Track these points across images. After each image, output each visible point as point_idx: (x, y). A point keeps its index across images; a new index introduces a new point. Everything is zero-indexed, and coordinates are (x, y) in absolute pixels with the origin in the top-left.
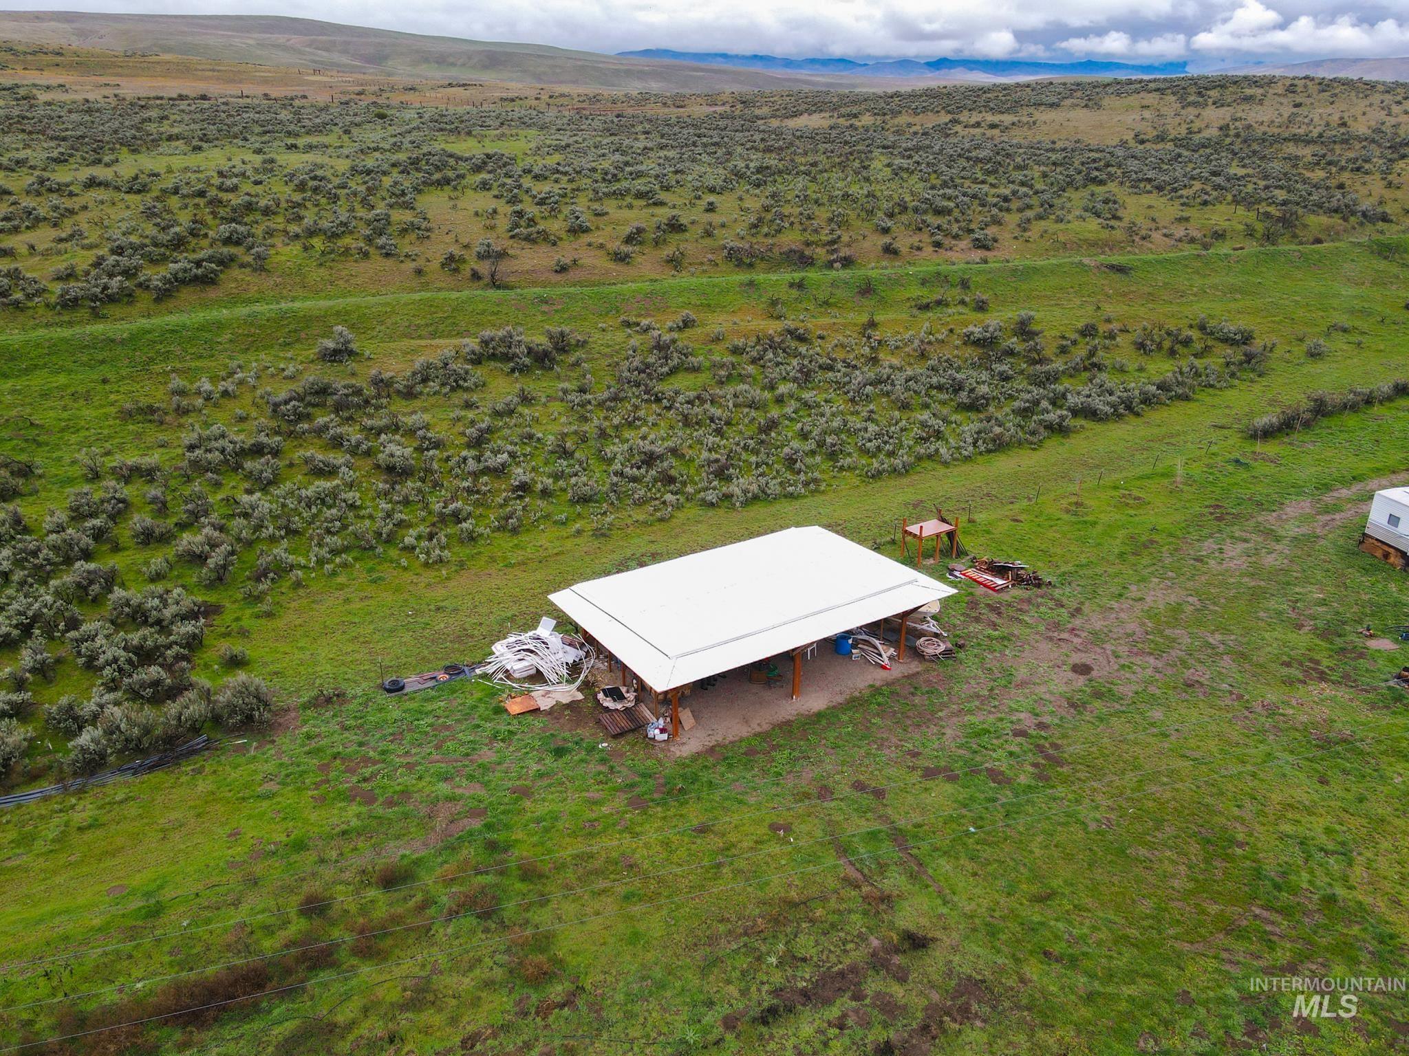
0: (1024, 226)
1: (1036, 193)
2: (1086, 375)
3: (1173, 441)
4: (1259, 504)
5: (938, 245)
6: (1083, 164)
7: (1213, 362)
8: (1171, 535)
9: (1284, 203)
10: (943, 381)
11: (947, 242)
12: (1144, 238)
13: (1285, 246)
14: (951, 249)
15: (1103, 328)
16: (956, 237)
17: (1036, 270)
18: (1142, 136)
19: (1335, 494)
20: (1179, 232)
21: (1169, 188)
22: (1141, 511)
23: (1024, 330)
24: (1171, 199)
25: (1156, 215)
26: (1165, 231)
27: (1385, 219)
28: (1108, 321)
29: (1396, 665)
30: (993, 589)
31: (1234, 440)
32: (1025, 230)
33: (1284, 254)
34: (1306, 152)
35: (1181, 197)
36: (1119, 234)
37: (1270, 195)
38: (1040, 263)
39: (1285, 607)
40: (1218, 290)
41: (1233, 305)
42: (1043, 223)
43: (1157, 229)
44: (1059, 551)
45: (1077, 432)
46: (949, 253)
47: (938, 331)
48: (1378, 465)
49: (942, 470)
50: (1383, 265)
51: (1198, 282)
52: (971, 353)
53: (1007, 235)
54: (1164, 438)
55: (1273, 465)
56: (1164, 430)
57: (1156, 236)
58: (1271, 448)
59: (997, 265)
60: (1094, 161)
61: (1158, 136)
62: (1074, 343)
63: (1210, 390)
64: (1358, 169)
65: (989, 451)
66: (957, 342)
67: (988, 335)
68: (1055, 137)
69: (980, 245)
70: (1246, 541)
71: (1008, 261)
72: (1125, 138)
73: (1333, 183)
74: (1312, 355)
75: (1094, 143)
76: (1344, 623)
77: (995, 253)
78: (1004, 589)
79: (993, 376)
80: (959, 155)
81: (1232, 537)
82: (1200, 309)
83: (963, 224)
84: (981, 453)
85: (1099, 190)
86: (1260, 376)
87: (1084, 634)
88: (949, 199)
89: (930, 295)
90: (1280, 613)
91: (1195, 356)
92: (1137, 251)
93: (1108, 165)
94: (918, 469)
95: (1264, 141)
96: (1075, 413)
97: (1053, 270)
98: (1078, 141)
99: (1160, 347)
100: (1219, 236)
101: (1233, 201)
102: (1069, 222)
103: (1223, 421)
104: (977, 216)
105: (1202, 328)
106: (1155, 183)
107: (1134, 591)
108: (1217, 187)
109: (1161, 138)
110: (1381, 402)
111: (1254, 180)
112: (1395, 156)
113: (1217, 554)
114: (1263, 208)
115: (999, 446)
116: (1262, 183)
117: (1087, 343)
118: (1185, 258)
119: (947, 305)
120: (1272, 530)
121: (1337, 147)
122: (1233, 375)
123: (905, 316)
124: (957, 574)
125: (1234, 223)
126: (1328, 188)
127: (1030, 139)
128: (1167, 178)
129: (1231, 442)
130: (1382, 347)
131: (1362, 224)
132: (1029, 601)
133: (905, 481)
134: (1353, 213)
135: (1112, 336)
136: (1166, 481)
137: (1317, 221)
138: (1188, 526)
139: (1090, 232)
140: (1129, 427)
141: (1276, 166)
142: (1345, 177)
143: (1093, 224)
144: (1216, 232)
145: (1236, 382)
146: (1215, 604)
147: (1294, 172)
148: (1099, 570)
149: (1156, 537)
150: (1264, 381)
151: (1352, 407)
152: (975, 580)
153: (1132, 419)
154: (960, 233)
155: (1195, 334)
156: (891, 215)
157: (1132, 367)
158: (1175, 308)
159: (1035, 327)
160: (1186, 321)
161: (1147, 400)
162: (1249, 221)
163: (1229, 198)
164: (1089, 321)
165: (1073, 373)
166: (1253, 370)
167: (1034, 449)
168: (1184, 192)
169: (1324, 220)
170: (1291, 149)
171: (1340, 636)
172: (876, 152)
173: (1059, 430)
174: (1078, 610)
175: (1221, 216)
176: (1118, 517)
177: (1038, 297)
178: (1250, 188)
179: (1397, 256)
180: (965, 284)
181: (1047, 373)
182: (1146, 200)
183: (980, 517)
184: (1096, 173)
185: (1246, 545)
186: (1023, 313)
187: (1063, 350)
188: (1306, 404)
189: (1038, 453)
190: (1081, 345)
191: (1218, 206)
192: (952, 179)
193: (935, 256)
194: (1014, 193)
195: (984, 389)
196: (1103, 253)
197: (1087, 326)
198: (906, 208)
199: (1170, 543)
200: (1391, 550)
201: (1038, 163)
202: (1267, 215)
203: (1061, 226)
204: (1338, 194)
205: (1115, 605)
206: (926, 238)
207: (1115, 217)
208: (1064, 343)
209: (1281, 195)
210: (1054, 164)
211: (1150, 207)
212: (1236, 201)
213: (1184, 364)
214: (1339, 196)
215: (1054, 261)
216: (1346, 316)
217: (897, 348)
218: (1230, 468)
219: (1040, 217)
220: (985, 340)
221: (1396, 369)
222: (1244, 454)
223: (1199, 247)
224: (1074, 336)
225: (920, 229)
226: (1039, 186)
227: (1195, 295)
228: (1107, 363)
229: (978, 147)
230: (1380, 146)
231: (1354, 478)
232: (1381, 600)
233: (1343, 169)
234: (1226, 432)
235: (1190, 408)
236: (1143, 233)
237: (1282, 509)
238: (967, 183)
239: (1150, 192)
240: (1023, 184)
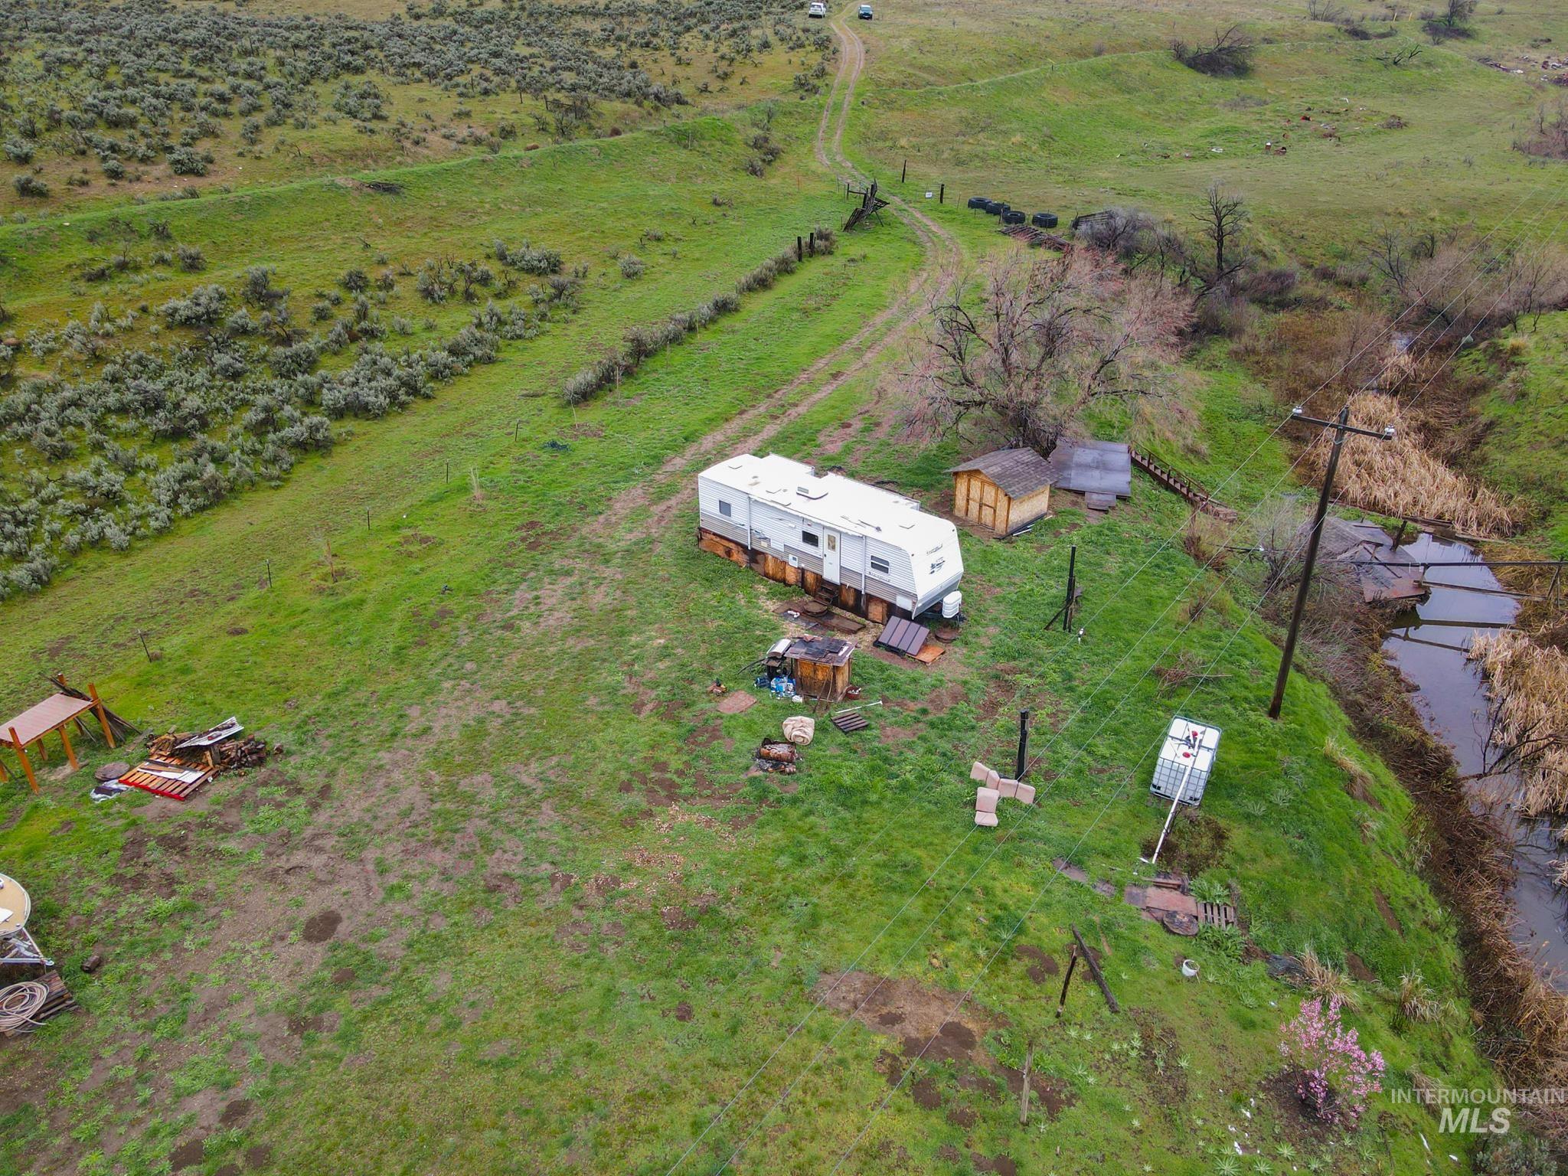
0: (253, 135)
1: (267, 87)
2: (354, 348)
3: (474, 429)
4: (583, 507)
5: (115, 175)
6: (334, 46)
7: (517, 304)
8: (470, 593)
9: (574, 88)
10: (129, 396)
11: (131, 168)
12: (417, 143)
13: (584, 141)
14: (138, 179)
15: (374, 275)
16: (145, 160)
17: (270, 200)
18: (417, 10)
19: (669, 468)
20: (463, 132)
21: (442, 74)
22: (430, 561)
23: (261, 293)
24: (446, 89)
25: (430, 111)
26: (444, 131)
27: (680, 101)
28: (383, 262)
29: (755, 734)
30: (177, 797)
31: (550, 409)
32: (253, 142)
33: (581, 151)
34: (594, 26)
35: (457, 85)
36: (381, 140)
37: (557, 78)
38: (280, 188)
39: (620, 677)
40: (514, 203)
41: (535, 222)
42: (277, 131)
43: (434, 129)
44: (303, 674)
45: (343, 443)
46: (137, 186)
47: (122, 314)
48: (710, 414)
49: (114, 563)
50: (683, 155)
51: (490, 195)
52: (181, 341)
53: (229, 152)
54: (463, 426)
55: (596, 439)
56: (462, 413)
57: (433, 138)
58: (593, 415)
59: (212, 198)
60: (349, 41)
61: (435, 10)
62: (337, 302)
63: (519, 343)
64: (647, 45)
65: (202, 509)
66: (154, 328)
67: (201, 310)
68: (310, 12)
69: (186, 169)
70: (568, 573)
71: (228, 191)
72: (397, 12)
73: (625, 61)
74: (629, 276)
75: (358, 18)
76: (691, 681)
77: (209, 180)
78: (198, 789)
79: (213, 375)
80: (160, 38)
81: (552, 572)
82: (493, 233)
83: (155, 141)
84: (187, 516)
85: (355, 80)
86: (575, 312)
87: (328, 843)
88: (134, 102)
89: (106, 256)
90: (613, 691)
91: (498, 296)
92: (409, 160)
93: (366, 47)
94: (71, 573)
95: (550, 14)
96: (338, 413)
97: (296, 199)
98: (339, 17)
99: (452, 291)
100: (508, 133)
101: (519, 88)
102: (314, 127)
103: (535, 387)
104: (178, 125)
105: (502, 257)
106: (424, 68)
107: (416, 719)
108: (499, 71)
109: (439, 12)
110: (704, 326)
111: (540, 61)
112: (680, 29)
113: (532, 608)
114: (552, 94)
115: (217, 497)
116: (549, 65)
117: (356, 300)
118: (468, 165)
119: (137, 268)
120: (600, 546)
121: (625, 20)
122: (543, 317)
123: (64, 295)
124: (113, 784)
125: (522, 115)
126: (620, 68)
127: (277, 14)
128: (438, 62)
129: (545, 416)
130: (697, 255)
131: (657, 109)
132: (238, 802)
133: (40, 604)
134: (646, 96)
135: (387, 285)
136: (463, 499)
137: (611, 108)
138: (493, 570)
139: (344, 139)
140: (417, 420)
141: (564, 45)
142: (636, 54)
143: (347, 128)
144: (503, 129)
145: (547, 326)
146: (530, 703)
147: (585, 50)
148: (362, 695)
149: (451, 604)
150: (580, 318)
151: (675, 340)
152: (145, 788)
153: (420, 405)
154: (151, 153)
155: (494, 268)
156: (31, 134)
157: (417, 326)
158: (466, 235)
159: (275, 287)
160: (481, 250)
161: (438, 374)
162: (537, 113)
163: (513, 84)
164: (354, 267)
165: (336, 348)
166: (567, 306)
167: (277, 487)
168: (461, 80)
169: (618, 106)
170: (579, 23)
171: (687, 706)
172: (31, 38)
173: (313, 446)
174: (325, 791)
175: (510, 107)
176: (396, 580)
177: (281, 240)
178: (537, 69)
179: (695, 143)
180: (162, 233)
181: (295, 358)
182: (416, 91)
183: (173, 644)
184: (348, 58)
185: (569, 581)
186: (253, 268)
187: (322, 316)
188: (622, 349)
189: (282, 492)
190: (348, 304)
191: (502, 95)
192: (140, 72)
193: (112, 192)
194: (235, 89)
195: (193, 402)
196: (366, 167)
197: (350, 275)
198: (59, 122)
199: (468, 609)
200: (732, 545)
201: (271, 46)
202: (557, 104)
203: (303, 133)
204: (628, 74)
205: (385, 757)
206: (94, 165)
207: (377, 117)
208: (320, 305)
209: (569, 78)
210: (296, 46)
211: (421, 100)
212: (521, 90)
213: (482, 310)
214: (629, 77)
215: (295, 185)
216: (657, 221)
217: (51, 351)
218: (545, 457)
219: (272, 123)
220: (198, 318)
221: (715, 280)
222: (561, 433)
223: (485, 148)
224: (335, 292)
225: (83, 153)
226: (272, 78)
227: (488, 214)
228: (383, 326)
229: (192, 25)
230: (665, 17)
231: (686, 439)
232: (728, 625)
233: (632, 44)
234: (539, 401)
235: (494, 373)
236: (415, 135)
237: (609, 507)
238: (163, 78)
239: (421, 81)
240: (249, 76)
